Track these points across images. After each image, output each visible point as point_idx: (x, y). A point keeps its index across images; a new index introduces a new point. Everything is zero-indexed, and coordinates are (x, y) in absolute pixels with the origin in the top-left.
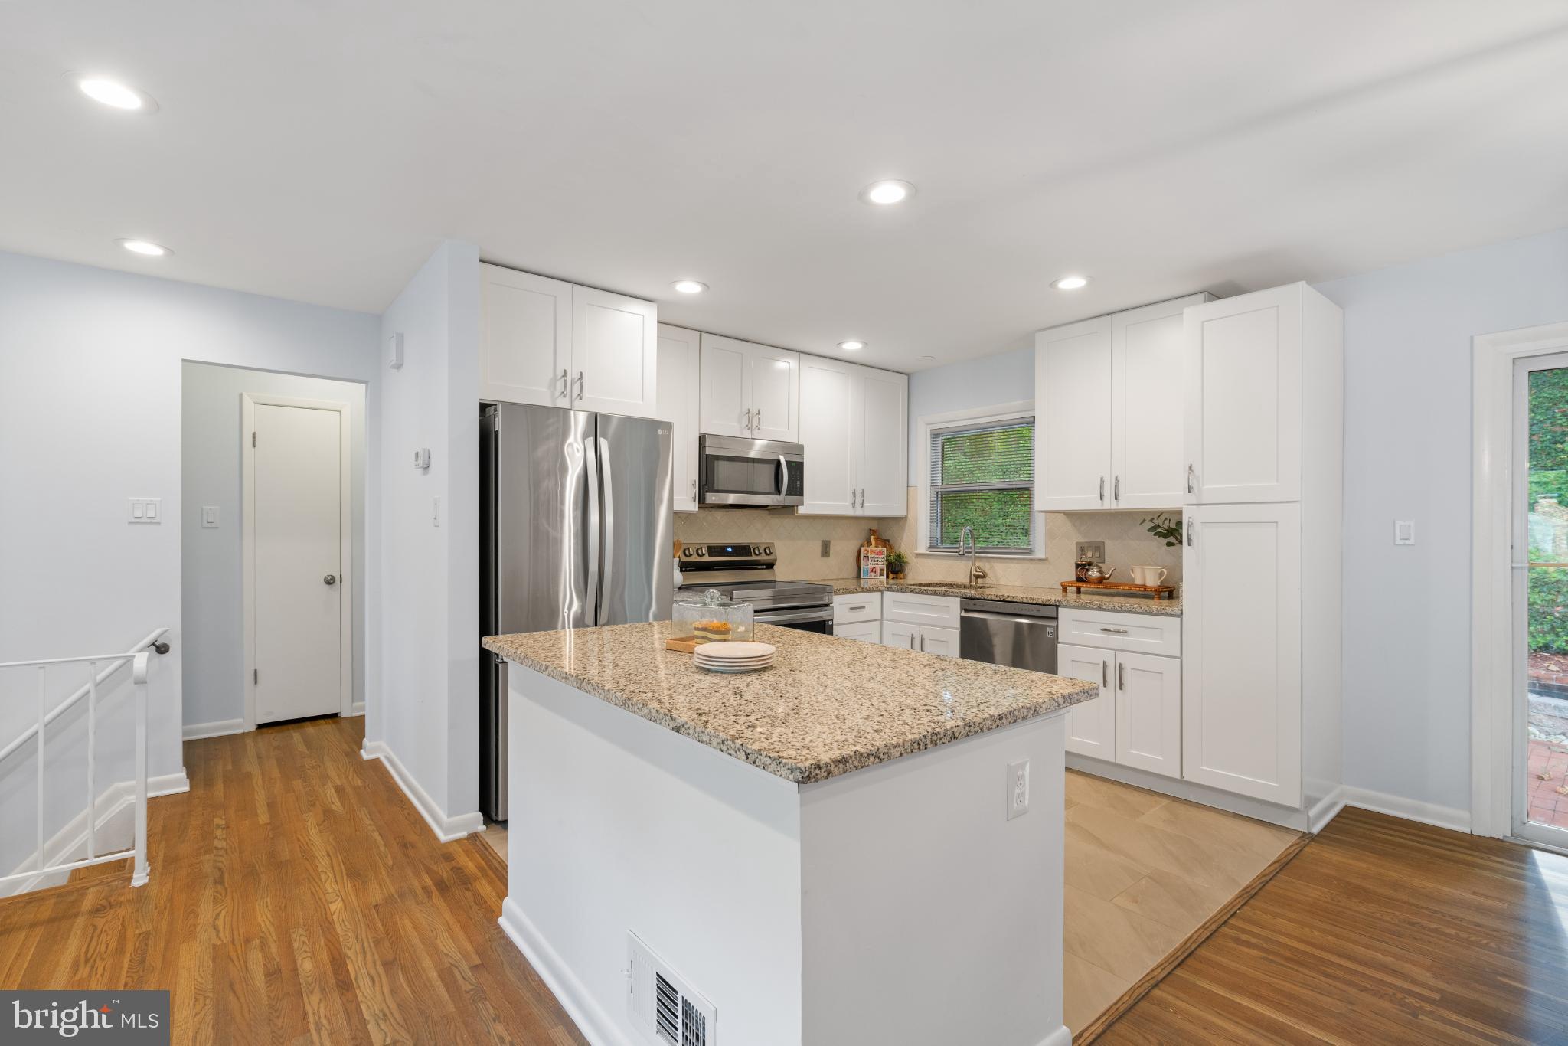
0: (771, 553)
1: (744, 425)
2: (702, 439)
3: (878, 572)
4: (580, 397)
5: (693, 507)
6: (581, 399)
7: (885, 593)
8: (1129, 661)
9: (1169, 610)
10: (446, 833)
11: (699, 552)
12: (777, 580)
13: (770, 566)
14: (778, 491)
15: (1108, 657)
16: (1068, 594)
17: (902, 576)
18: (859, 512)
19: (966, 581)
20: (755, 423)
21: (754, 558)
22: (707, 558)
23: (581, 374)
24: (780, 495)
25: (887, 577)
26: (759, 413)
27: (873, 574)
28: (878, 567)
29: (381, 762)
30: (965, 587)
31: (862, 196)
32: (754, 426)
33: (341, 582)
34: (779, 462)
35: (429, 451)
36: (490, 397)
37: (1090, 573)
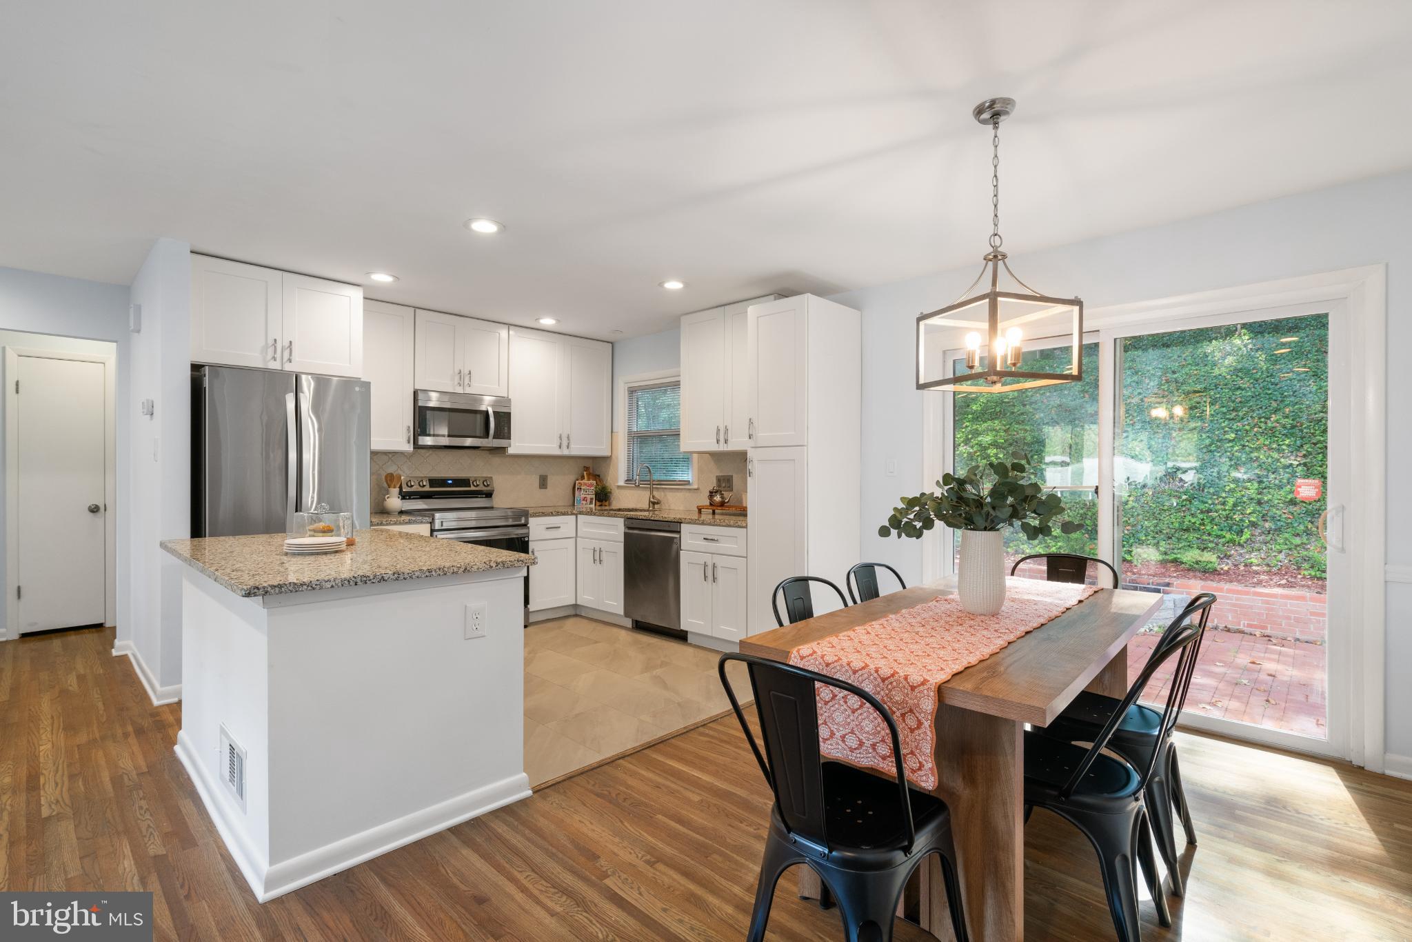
0: (488, 485)
1: (456, 383)
2: (415, 393)
3: (589, 501)
4: (290, 361)
5: (409, 448)
6: (290, 362)
7: (579, 516)
8: (720, 561)
9: (739, 523)
10: (158, 699)
11: (421, 483)
12: (494, 506)
13: (489, 495)
14: (486, 435)
15: (709, 559)
16: (702, 516)
17: (607, 503)
18: (566, 452)
19: (646, 506)
20: (467, 381)
21: (473, 488)
22: (427, 488)
23: (291, 342)
24: (488, 438)
25: (595, 505)
26: (470, 373)
27: (584, 502)
28: (589, 497)
29: (128, 657)
30: (645, 511)
31: (466, 225)
32: (466, 384)
33: (105, 510)
34: (487, 412)
35: (153, 402)
36: (200, 359)
37: (715, 498)
